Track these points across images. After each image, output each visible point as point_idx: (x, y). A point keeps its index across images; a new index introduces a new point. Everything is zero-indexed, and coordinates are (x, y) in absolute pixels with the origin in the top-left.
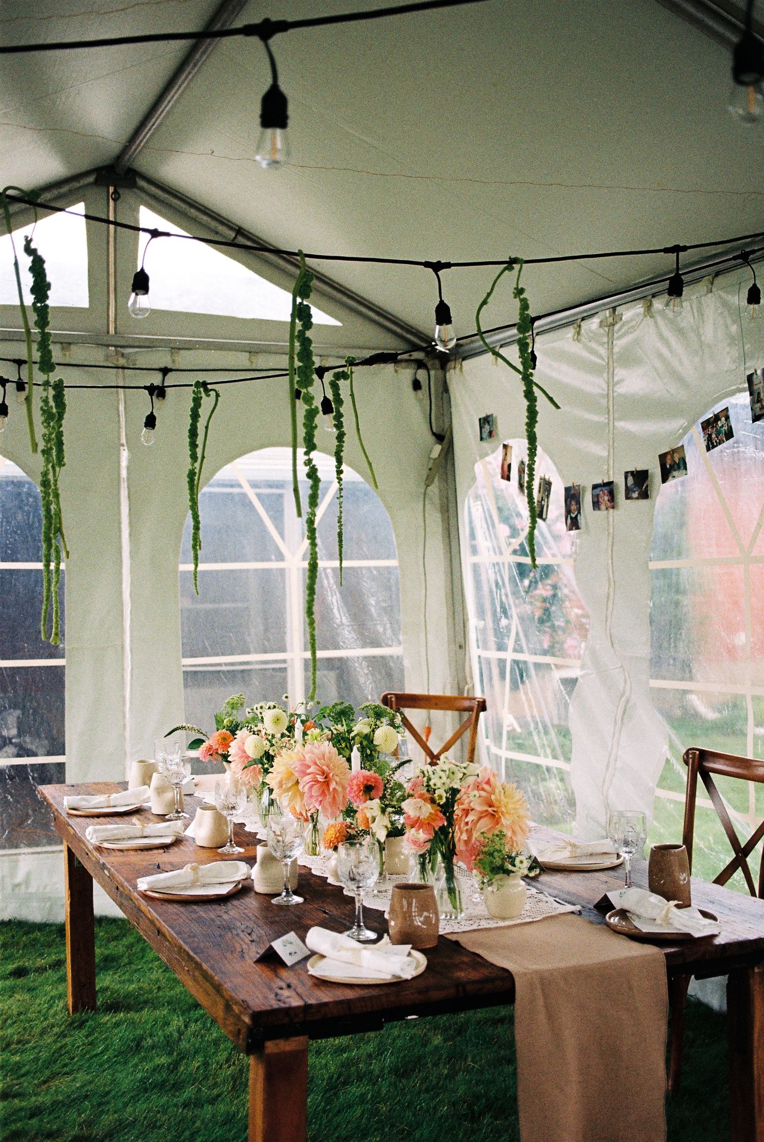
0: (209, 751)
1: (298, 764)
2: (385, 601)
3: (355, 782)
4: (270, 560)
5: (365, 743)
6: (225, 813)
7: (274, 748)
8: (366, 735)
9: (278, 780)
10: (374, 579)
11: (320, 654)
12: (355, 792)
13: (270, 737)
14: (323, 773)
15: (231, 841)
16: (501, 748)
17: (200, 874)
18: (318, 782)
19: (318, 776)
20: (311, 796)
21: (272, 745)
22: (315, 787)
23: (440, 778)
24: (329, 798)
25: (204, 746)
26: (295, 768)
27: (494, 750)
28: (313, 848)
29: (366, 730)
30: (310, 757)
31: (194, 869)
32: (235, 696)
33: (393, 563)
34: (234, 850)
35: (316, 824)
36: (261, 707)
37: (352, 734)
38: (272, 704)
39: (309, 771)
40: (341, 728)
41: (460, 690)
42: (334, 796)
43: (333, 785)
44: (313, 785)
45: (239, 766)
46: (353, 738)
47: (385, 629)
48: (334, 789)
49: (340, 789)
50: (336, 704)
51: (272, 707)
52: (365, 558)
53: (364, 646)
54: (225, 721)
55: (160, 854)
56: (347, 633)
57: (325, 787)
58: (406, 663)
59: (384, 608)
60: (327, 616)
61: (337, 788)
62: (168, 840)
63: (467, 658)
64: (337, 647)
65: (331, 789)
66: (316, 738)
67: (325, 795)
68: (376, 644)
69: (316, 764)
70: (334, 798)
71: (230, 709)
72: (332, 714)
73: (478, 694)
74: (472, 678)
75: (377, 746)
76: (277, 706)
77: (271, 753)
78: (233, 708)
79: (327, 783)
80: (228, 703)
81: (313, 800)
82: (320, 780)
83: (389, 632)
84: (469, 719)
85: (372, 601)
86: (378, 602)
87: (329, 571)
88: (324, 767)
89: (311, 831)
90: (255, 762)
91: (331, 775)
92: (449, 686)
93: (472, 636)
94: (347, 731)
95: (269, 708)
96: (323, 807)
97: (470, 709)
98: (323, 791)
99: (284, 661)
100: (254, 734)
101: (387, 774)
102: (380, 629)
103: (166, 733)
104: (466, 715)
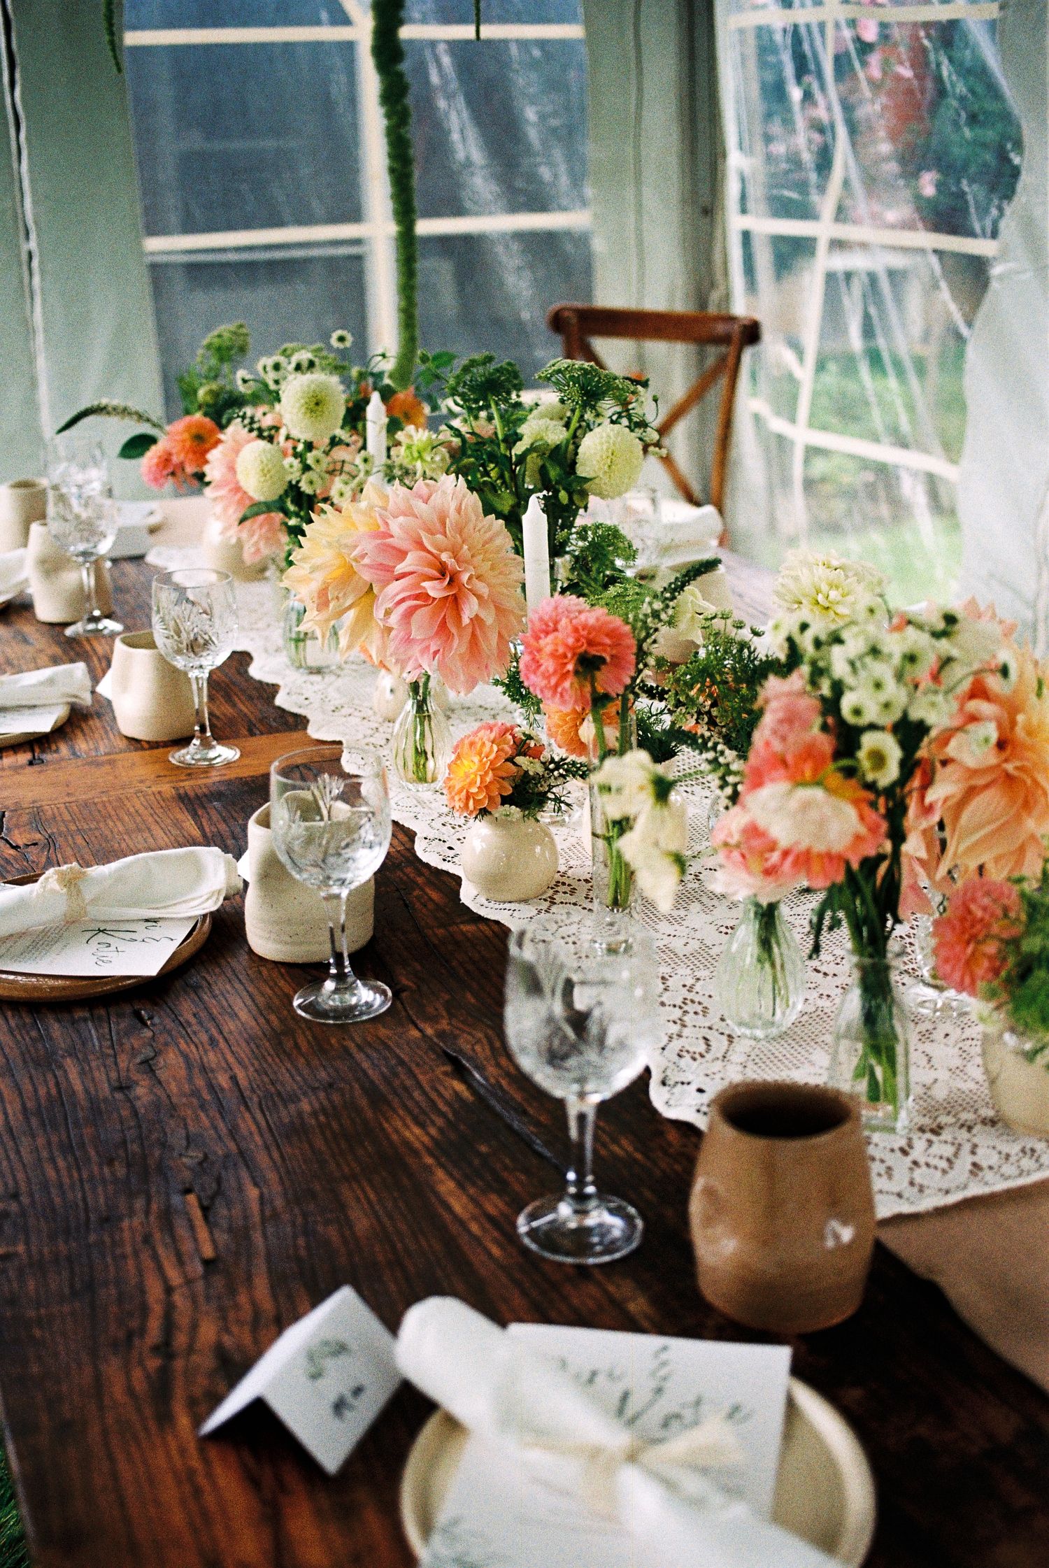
0: (165, 467)
1: (368, 546)
2: (555, 114)
3: (547, 643)
4: (318, 23)
5: (554, 473)
6: (180, 662)
7: (308, 475)
8: (558, 447)
9: (315, 585)
10: (534, 65)
11: (425, 227)
12: (547, 677)
13: (300, 447)
14: (443, 570)
15: (203, 730)
16: (793, 420)
17: (88, 896)
18: (424, 596)
19: (426, 584)
20: (408, 640)
21: (307, 468)
22: (422, 615)
23: (878, 686)
24: (459, 645)
25: (154, 452)
26: (363, 556)
27: (778, 425)
28: (417, 764)
29: (557, 435)
30: (401, 526)
31: (71, 883)
32: (225, 329)
33: (573, 31)
34: (212, 754)
35: (424, 701)
36: (277, 367)
37: (519, 449)
38: (304, 356)
39: (401, 568)
40: (488, 426)
41: (702, 302)
42: (474, 635)
43: (470, 609)
44: (413, 610)
45: (231, 511)
46: (522, 459)
47: (556, 176)
48: (477, 620)
49: (489, 618)
50: (473, 363)
51: (305, 364)
52: (518, 19)
53: (514, 208)
54: (201, 393)
55: (16, 769)
56: (481, 184)
57: (448, 612)
58: (599, 245)
59: (554, 131)
60: (439, 144)
61: (482, 615)
62: (43, 723)
63: (718, 233)
64: (458, 210)
65: (466, 621)
66: (420, 457)
67: (449, 636)
68: (538, 202)
69: (420, 545)
70: (474, 642)
71: (213, 361)
72: (460, 389)
73: (740, 308)
74: (726, 273)
75: (586, 480)
76: (317, 361)
77: (305, 488)
78: (222, 360)
79: (454, 602)
80: (209, 347)
81: (416, 650)
82: (432, 594)
83: (564, 180)
84: (723, 360)
85: (531, 114)
86: (543, 117)
87: (441, 48)
88: (444, 557)
89: (410, 718)
90: (268, 507)
91: (465, 578)
92: (679, 294)
93: (732, 189)
94: (505, 440)
95: (298, 368)
96: (442, 667)
97: (725, 340)
98: (443, 624)
99: (357, 242)
100: (260, 436)
101: (646, 609)
102: (545, 173)
103: (63, 423)
104: (713, 352)
